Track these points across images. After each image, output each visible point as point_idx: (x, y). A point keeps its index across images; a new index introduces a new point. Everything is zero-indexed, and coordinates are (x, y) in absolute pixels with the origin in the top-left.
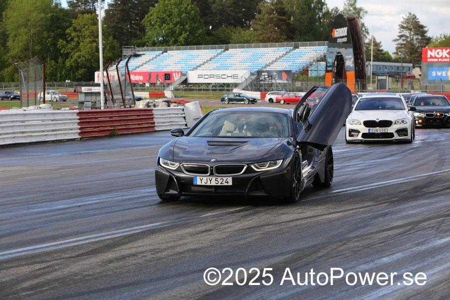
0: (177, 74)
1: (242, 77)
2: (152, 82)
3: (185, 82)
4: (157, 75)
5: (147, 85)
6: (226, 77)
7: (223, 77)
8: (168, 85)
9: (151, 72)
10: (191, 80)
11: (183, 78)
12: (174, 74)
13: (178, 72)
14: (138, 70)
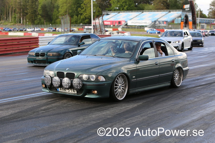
0: (123, 21)
1: (148, 23)
2: (114, 24)
3: (126, 25)
4: (116, 22)
5: (112, 26)
6: (142, 23)
7: (141, 23)
8: (120, 26)
9: (113, 21)
10: (129, 24)
11: (126, 23)
12: (122, 22)
13: (124, 21)
14: (108, 20)
